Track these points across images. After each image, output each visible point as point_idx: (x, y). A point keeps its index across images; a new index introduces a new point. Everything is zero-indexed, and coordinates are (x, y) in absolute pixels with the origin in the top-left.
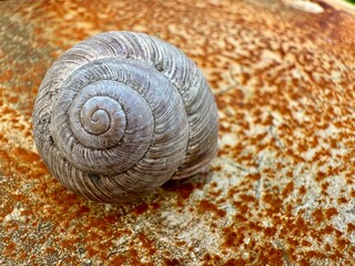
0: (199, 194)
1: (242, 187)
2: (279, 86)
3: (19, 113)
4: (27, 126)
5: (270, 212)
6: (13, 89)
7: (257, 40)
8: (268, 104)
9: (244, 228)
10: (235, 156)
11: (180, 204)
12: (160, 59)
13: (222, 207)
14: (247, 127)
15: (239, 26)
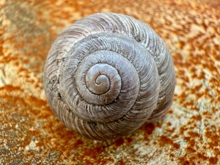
0: (159, 131)
1: (189, 126)
2: (206, 50)
3: (30, 70)
4: (36, 80)
5: (211, 146)
6: (26, 54)
7: (186, 18)
8: (200, 63)
9: (194, 158)
10: (181, 102)
11: (146, 139)
12: (138, 32)
13: (176, 141)
14: (187, 80)
15: (173, 8)
